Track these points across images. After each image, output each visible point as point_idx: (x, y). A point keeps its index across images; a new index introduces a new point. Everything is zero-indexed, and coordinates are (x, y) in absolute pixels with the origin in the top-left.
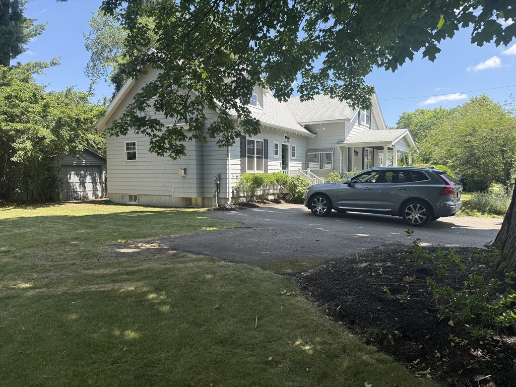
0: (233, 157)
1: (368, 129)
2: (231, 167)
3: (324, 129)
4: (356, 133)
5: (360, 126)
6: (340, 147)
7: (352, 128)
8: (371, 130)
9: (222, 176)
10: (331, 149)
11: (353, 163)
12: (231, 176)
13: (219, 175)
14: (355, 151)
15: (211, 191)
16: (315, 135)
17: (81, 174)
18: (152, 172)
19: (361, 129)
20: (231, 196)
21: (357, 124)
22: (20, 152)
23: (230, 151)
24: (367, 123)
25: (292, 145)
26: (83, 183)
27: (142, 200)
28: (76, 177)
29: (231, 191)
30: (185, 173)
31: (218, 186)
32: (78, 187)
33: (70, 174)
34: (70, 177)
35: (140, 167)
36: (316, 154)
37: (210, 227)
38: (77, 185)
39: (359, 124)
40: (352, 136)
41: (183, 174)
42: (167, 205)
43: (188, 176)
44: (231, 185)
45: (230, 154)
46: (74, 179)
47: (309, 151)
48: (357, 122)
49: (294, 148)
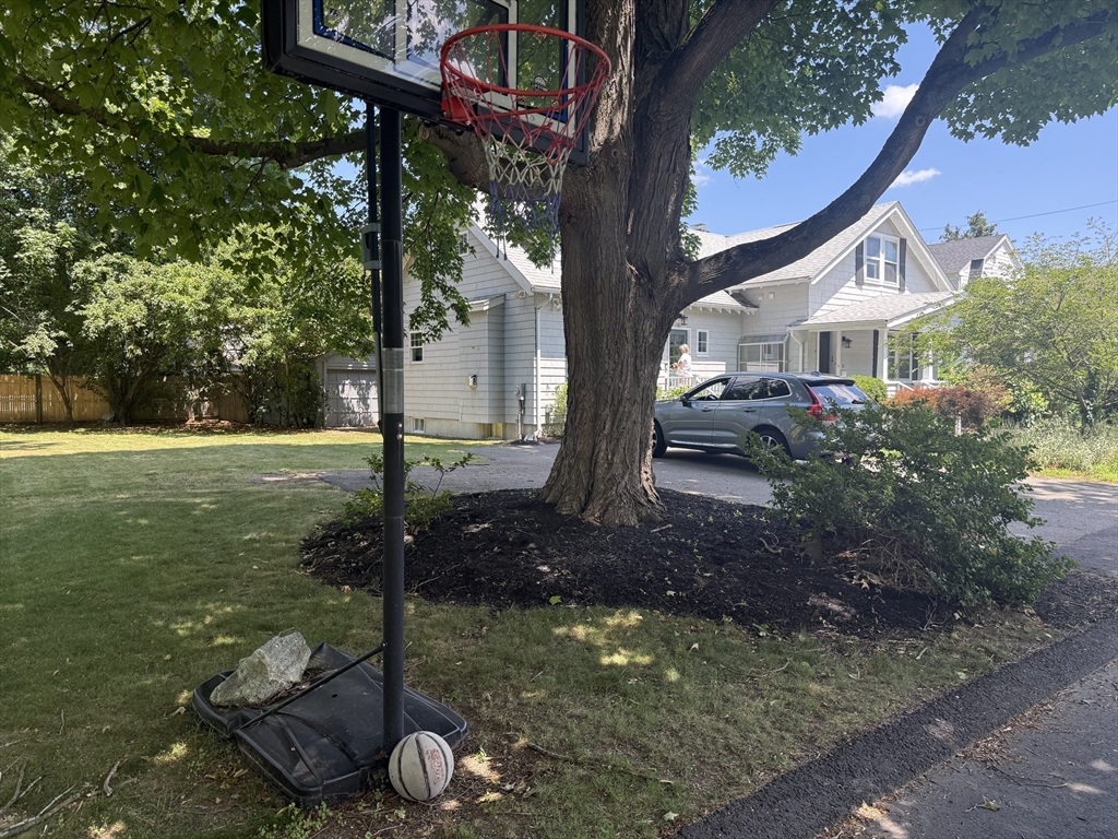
0: (548, 355)
1: (897, 292)
2: (541, 372)
3: (771, 296)
4: (849, 303)
5: (864, 287)
6: (796, 331)
7: (836, 292)
8: (907, 292)
9: (528, 388)
10: (782, 337)
11: (838, 362)
12: (541, 388)
13: (524, 386)
14: (844, 339)
15: (514, 413)
16: (753, 310)
17: (360, 385)
18: (441, 381)
19: (867, 291)
20: (542, 420)
21: (852, 283)
23: (539, 346)
24: (889, 276)
25: (699, 330)
26: (364, 399)
27: (431, 427)
28: (353, 389)
29: (542, 412)
30: (475, 382)
31: (522, 404)
32: (355, 405)
33: (344, 385)
34: (343, 390)
35: (427, 374)
38: (354, 402)
39: (859, 283)
40: (833, 308)
41: (471, 384)
42: (460, 436)
43: (479, 388)
44: (541, 404)
45: (539, 351)
46: (349, 392)
47: (743, 340)
48: (854, 279)
49: (702, 336)
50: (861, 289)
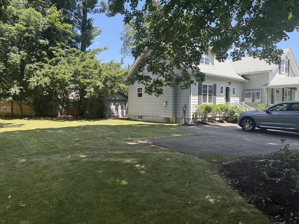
0: (194, 95)
1: (287, 76)
2: (192, 100)
3: (255, 77)
4: (277, 79)
5: (281, 74)
6: (265, 88)
7: (275, 76)
8: (289, 77)
9: (187, 106)
10: (259, 90)
11: (275, 98)
12: (192, 106)
13: (185, 105)
14: (276, 91)
15: (180, 114)
16: (249, 81)
17: (116, 104)
18: (150, 103)
19: (282, 76)
20: (192, 117)
21: (278, 73)
22: (88, 93)
23: (192, 92)
24: (286, 72)
25: (233, 87)
26: (117, 109)
27: (145, 118)
28: (114, 106)
29: (192, 114)
30: (166, 104)
31: (184, 112)
32: (114, 111)
33: (111, 104)
34: (111, 106)
35: (144, 101)
36: (249, 93)
37: (176, 134)
38: (114, 110)
39: (280, 73)
40: (274, 81)
41: (165, 105)
42: (157, 121)
43: (168, 106)
44: (192, 111)
45: (191, 94)
46: (113, 107)
47: (245, 90)
48: (278, 72)
49: (234, 89)
50: (280, 75)
